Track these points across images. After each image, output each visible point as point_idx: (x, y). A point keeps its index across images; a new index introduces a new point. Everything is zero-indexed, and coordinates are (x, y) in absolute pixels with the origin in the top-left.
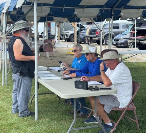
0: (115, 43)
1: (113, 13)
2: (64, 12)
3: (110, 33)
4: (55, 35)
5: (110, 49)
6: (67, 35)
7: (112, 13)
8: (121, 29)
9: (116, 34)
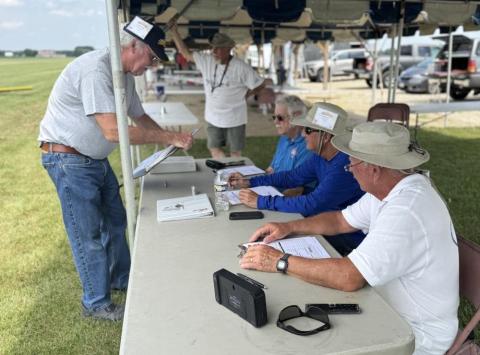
0: (402, 85)
1: (403, 11)
2: (277, 6)
3: (394, 63)
4: (289, 69)
5: (391, 101)
6: (312, 70)
7: (399, 11)
8: (416, 57)
9: (406, 66)
